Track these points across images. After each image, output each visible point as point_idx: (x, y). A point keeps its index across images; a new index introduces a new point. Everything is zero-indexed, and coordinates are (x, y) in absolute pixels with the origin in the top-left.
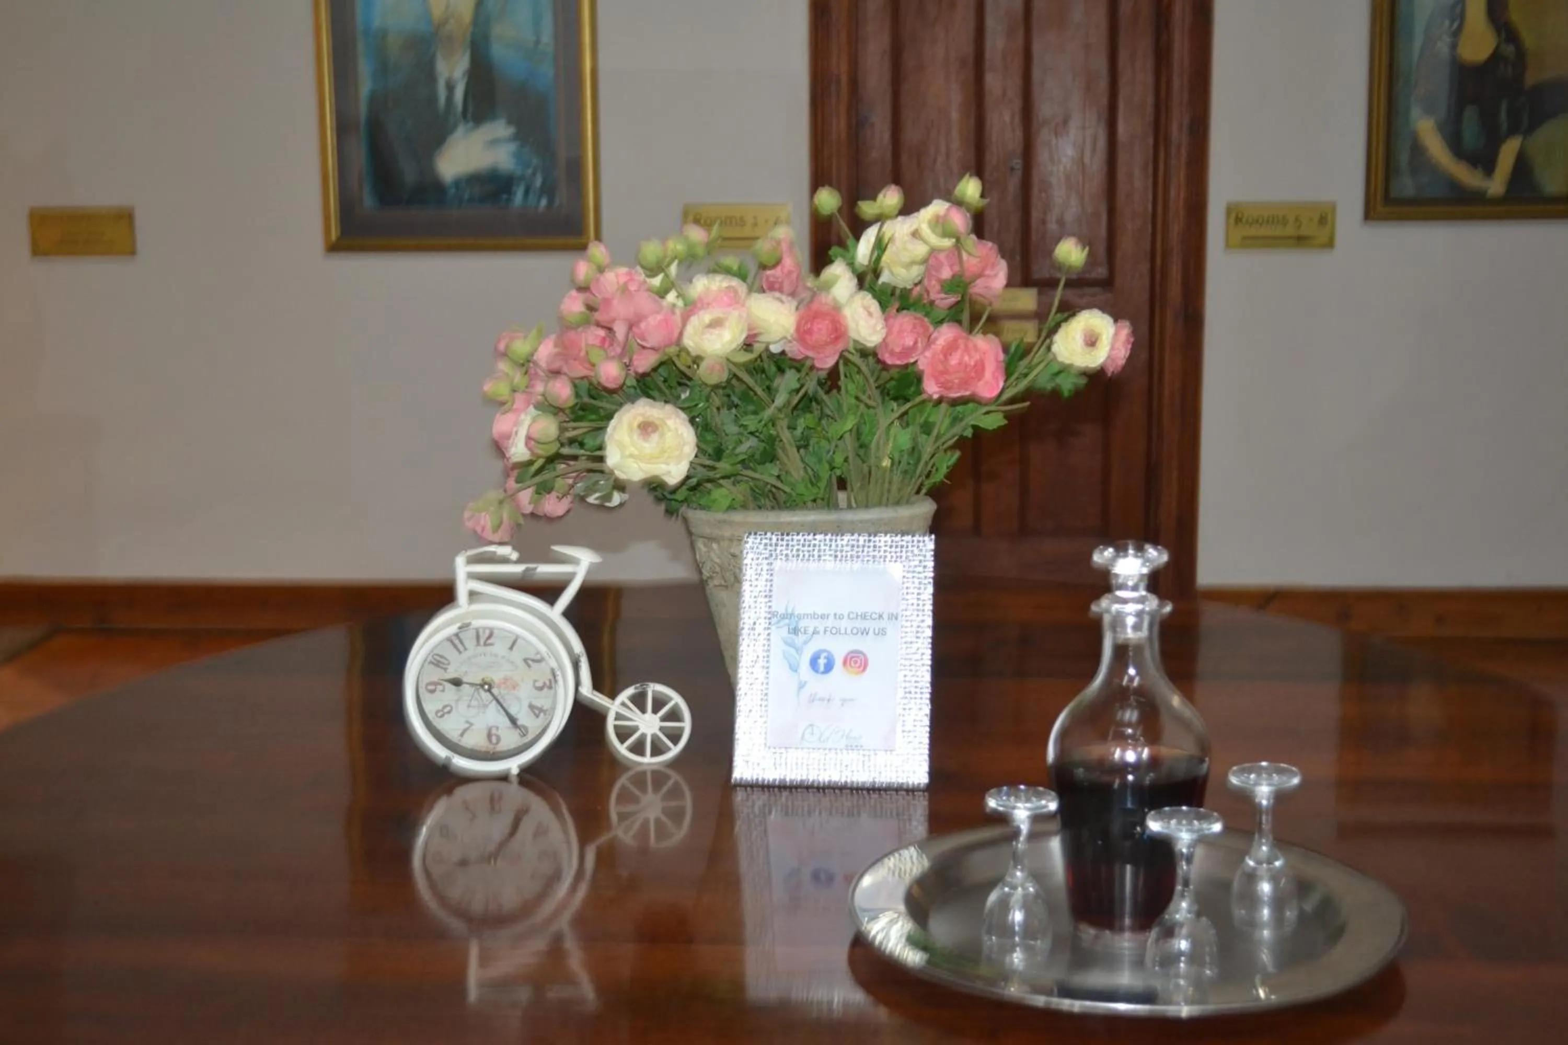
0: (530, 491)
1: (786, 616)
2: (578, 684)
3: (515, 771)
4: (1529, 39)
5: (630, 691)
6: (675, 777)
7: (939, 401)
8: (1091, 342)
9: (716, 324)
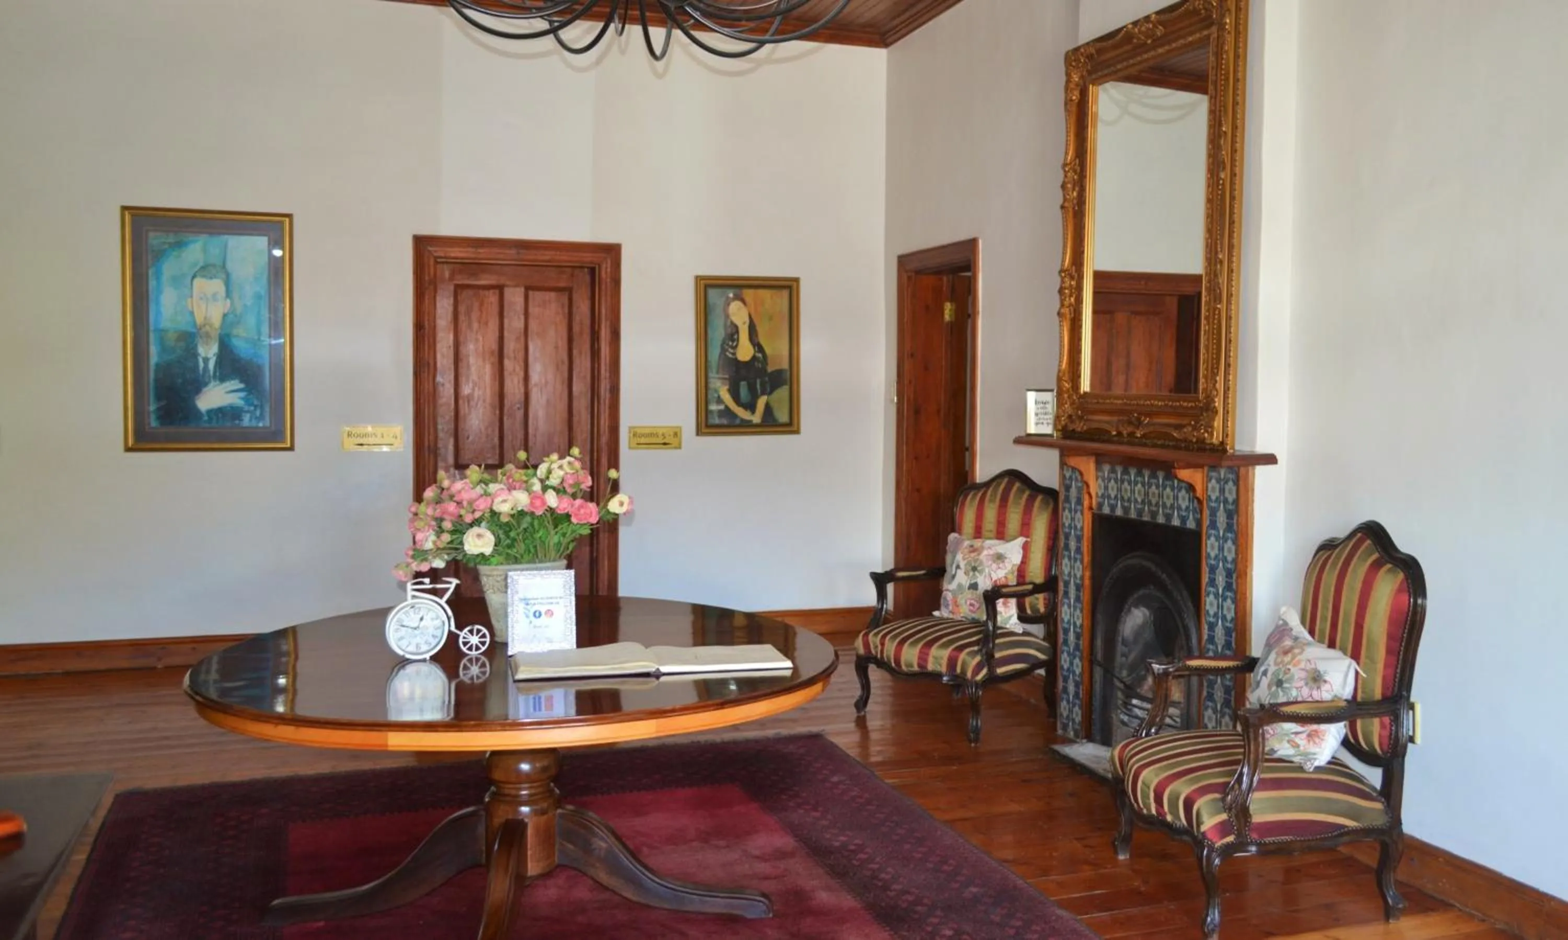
0: (416, 563)
1: (525, 599)
2: (450, 626)
3: (428, 658)
4: (768, 350)
5: (468, 628)
6: (483, 658)
7: (577, 524)
8: (622, 504)
9: (504, 501)
